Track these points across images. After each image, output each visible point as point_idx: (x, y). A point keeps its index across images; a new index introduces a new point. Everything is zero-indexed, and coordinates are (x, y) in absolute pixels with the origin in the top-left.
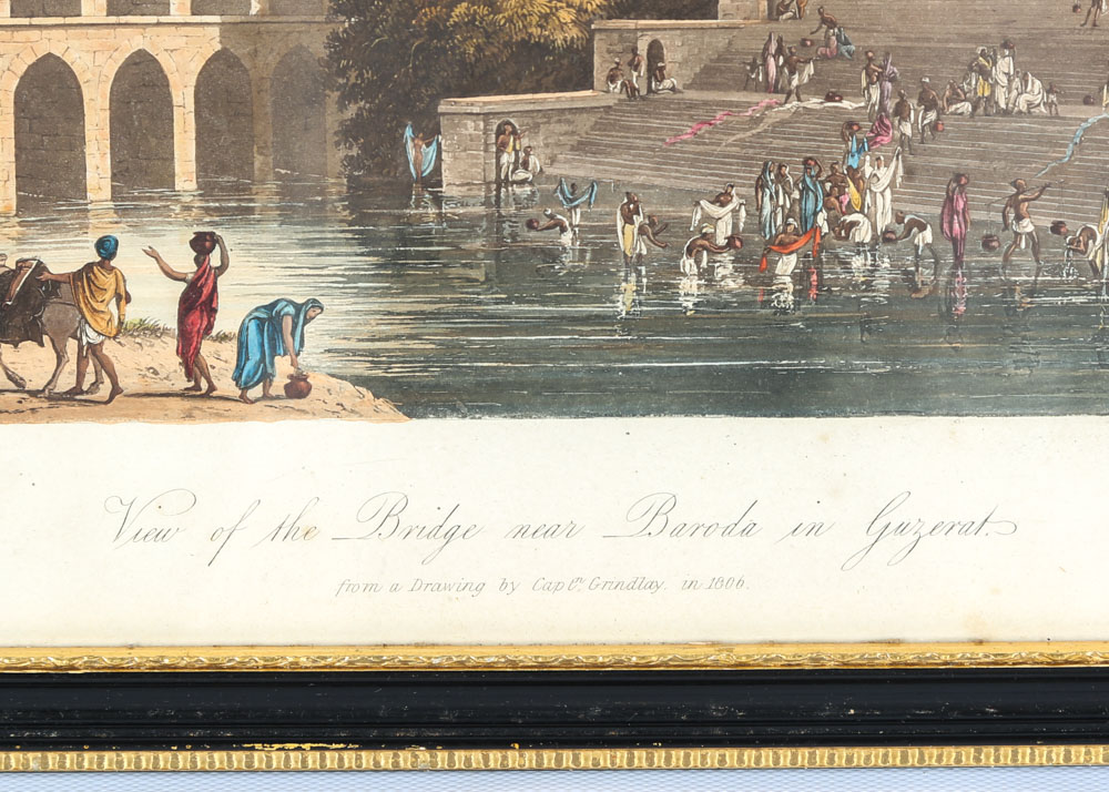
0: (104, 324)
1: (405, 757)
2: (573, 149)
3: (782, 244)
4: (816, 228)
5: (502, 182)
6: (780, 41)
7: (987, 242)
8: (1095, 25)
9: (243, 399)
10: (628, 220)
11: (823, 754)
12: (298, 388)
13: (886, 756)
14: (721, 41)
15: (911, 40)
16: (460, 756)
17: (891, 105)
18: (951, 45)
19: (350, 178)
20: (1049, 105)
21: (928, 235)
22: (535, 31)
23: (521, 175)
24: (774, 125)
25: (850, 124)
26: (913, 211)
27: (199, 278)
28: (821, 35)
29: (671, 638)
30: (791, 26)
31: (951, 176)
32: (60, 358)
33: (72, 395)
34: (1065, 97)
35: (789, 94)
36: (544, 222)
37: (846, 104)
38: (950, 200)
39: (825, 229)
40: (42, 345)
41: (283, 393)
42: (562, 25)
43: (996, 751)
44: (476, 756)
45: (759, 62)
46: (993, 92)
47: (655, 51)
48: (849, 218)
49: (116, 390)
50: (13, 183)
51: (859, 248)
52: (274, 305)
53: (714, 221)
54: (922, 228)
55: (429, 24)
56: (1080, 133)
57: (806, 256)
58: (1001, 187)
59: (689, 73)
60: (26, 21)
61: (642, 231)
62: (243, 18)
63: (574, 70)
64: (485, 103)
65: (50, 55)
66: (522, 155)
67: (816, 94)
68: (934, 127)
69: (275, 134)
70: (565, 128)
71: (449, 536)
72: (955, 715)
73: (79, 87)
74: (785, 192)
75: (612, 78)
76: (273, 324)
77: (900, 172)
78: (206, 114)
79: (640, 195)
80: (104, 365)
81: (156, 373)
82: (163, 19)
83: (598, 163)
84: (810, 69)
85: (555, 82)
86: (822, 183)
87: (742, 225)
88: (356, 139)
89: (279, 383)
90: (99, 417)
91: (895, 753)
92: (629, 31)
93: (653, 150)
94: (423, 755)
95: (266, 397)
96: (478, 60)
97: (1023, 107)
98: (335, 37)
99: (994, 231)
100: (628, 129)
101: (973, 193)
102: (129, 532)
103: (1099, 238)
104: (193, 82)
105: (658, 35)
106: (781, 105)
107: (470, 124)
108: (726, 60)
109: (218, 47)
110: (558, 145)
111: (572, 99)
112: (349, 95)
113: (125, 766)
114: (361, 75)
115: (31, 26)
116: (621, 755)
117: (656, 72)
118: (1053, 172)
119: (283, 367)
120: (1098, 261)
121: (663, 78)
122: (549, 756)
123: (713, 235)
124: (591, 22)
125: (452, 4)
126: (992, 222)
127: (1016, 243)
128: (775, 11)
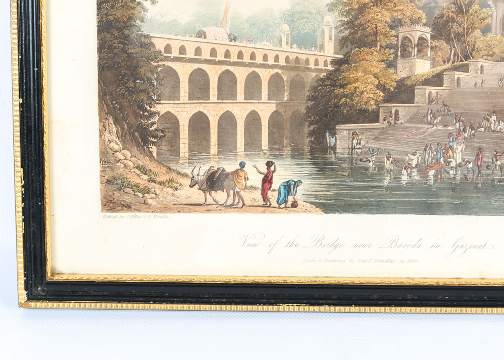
0: (241, 186)
1: (322, 308)
2: (373, 139)
3: (430, 167)
4: (440, 162)
5: (353, 148)
6: (431, 110)
7: (488, 167)
9: (279, 207)
10: (388, 159)
11: (439, 309)
12: (294, 205)
13: (456, 310)
14: (415, 110)
15: (467, 110)
16: (338, 308)
17: (462, 128)
18: (479, 112)
19: (311, 146)
21: (471, 165)
22: (364, 106)
23: (358, 146)
24: (429, 134)
25: (450, 134)
26: (467, 158)
27: (268, 174)
28: (443, 109)
29: (396, 277)
30: (435, 106)
31: (478, 149)
32: (228, 195)
33: (231, 206)
35: (434, 125)
36: (365, 160)
37: (449, 128)
38: (478, 155)
39: (443, 163)
40: (223, 191)
41: (290, 206)
42: (371, 105)
43: (487, 309)
44: (342, 308)
45: (426, 116)
46: (490, 125)
47: (397, 112)
48: (449, 160)
49: (244, 205)
50: (217, 146)
51: (452, 168)
52: (289, 181)
53: (412, 160)
54: (470, 163)
55: (334, 104)
57: (437, 170)
59: (406, 119)
60: (221, 101)
61: (392, 162)
62: (282, 102)
63: (373, 117)
64: (349, 126)
65: (228, 111)
66: (359, 141)
67: (441, 125)
68: (474, 135)
69: (290, 134)
70: (371, 133)
71: (336, 247)
72: (476, 299)
73: (236, 120)
74: (432, 152)
75: (384, 120)
76: (289, 187)
77: (464, 147)
78: (271, 128)
79: (391, 152)
80: (241, 198)
81: (255, 200)
82: (260, 101)
83: (380, 143)
84: (440, 118)
85: (369, 120)
86: (442, 150)
87: (419, 161)
88: (313, 136)
89: (289, 203)
90: (239, 212)
91: (459, 309)
92: (390, 107)
93: (395, 140)
94: (327, 307)
95: (285, 207)
96: (347, 114)
97: (499, 130)
98: (308, 107)
99: (489, 164)
100: (388, 134)
101: (484, 154)
102: (246, 244)
104: (268, 119)
105: (398, 108)
107: (345, 132)
108: (416, 115)
109: (275, 109)
110: (369, 138)
111: (373, 125)
112: (311, 123)
113: (244, 310)
114: (314, 118)
115: (223, 103)
116: (383, 309)
117: (397, 118)
119: (290, 199)
121: (399, 120)
122: (362, 309)
123: (412, 164)
124: (379, 104)
125: (341, 99)
126: (489, 162)
127: (496, 168)
128: (431, 102)
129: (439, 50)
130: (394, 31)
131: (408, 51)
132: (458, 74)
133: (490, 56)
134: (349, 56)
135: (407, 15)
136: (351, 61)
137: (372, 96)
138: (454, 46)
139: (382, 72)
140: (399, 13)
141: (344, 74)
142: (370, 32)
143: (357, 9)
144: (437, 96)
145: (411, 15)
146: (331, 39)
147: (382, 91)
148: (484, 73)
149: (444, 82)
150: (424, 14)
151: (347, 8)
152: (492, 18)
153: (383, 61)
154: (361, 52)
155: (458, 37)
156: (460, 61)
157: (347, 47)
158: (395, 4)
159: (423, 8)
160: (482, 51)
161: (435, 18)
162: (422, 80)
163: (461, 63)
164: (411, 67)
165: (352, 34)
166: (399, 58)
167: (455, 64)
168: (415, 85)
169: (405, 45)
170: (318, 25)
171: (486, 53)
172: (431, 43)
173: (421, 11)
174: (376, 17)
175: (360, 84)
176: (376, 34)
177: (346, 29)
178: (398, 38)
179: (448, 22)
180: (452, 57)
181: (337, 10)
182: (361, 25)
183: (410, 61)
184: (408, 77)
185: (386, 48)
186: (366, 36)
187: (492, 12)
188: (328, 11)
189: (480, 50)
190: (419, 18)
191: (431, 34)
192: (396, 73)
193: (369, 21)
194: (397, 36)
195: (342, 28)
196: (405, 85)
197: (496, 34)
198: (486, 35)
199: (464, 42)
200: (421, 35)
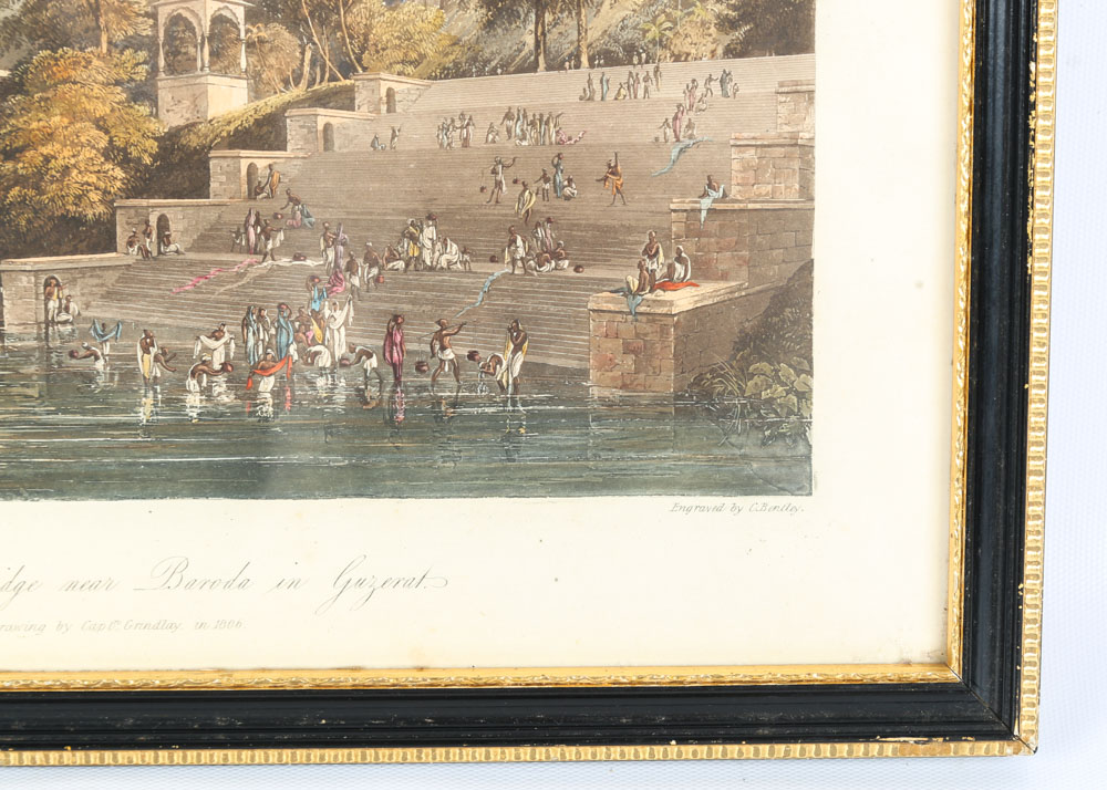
2: (103, 297)
3: (263, 368)
4: (288, 356)
5: (49, 323)
6: (257, 215)
7: (419, 367)
8: (497, 202)
10: (146, 350)
11: (301, 753)
13: (349, 755)
14: (213, 215)
15: (357, 213)
16: (27, 755)
17: (343, 263)
18: (389, 218)
20: (464, 263)
21: (374, 362)
22: (72, 208)
23: (64, 317)
24: (255, 279)
25: (313, 278)
26: (362, 343)
28: (288, 210)
29: (188, 667)
30: (266, 203)
31: (391, 317)
34: (476, 257)
35: (265, 255)
36: (82, 352)
37: (309, 262)
38: (390, 334)
39: (296, 357)
42: (92, 203)
43: (433, 751)
44: (39, 756)
45: (242, 231)
46: (421, 253)
47: (163, 223)
48: (314, 349)
51: (322, 371)
53: (211, 351)
54: (369, 356)
56: (488, 284)
57: (282, 378)
58: (429, 325)
59: (189, 240)
61: (156, 359)
63: (100, 237)
64: (35, 263)
66: (64, 302)
67: (286, 255)
68: (377, 279)
70: (96, 281)
71: (18, 589)
72: (402, 724)
74: (264, 329)
75: (131, 244)
77: (352, 314)
79: (154, 332)
83: (122, 308)
85: (87, 246)
86: (293, 322)
87: (232, 355)
91: (356, 753)
92: (142, 207)
93: (163, 297)
96: (28, 230)
97: (444, 264)
99: (424, 358)
100: (144, 282)
101: (408, 330)
103: (505, 363)
105: (165, 211)
106: (260, 263)
107: (24, 278)
108: (218, 230)
110: (91, 294)
111: (102, 260)
116: (149, 755)
117: (163, 239)
118: (468, 313)
120: (504, 381)
121: (169, 243)
122: (94, 756)
123: (211, 362)
124: (113, 201)
125: (8, 189)
126: (422, 352)
127: (441, 367)
128: (253, 192)
129: (271, 50)
130: (144, 2)
131: (186, 53)
132: (324, 116)
133: (411, 63)
134: (26, 71)
136: (31, 85)
137: (93, 179)
138: (310, 40)
139: (117, 114)
141: (13, 121)
142: (79, 6)
144: (271, 175)
147: (119, 164)
148: (398, 110)
149: (289, 137)
153: (118, 83)
154: (56, 60)
155: (320, 14)
156: (329, 81)
157: (18, 46)
160: (388, 51)
162: (229, 132)
163: (332, 84)
164: (195, 99)
165: (31, 12)
166: (163, 75)
167: (316, 87)
168: (211, 148)
169: (175, 38)
171: (399, 55)
172: (247, 31)
175: (58, 146)
176: (96, 10)
178: (156, 19)
180: (307, 69)
183: (192, 81)
184: (190, 127)
185: (127, 47)
186: (70, 17)
191: (245, 7)
192: (157, 116)
194: (154, 16)
196: (182, 148)
197: (425, 5)
198: (396, 7)
199: (338, 26)
200: (219, 9)
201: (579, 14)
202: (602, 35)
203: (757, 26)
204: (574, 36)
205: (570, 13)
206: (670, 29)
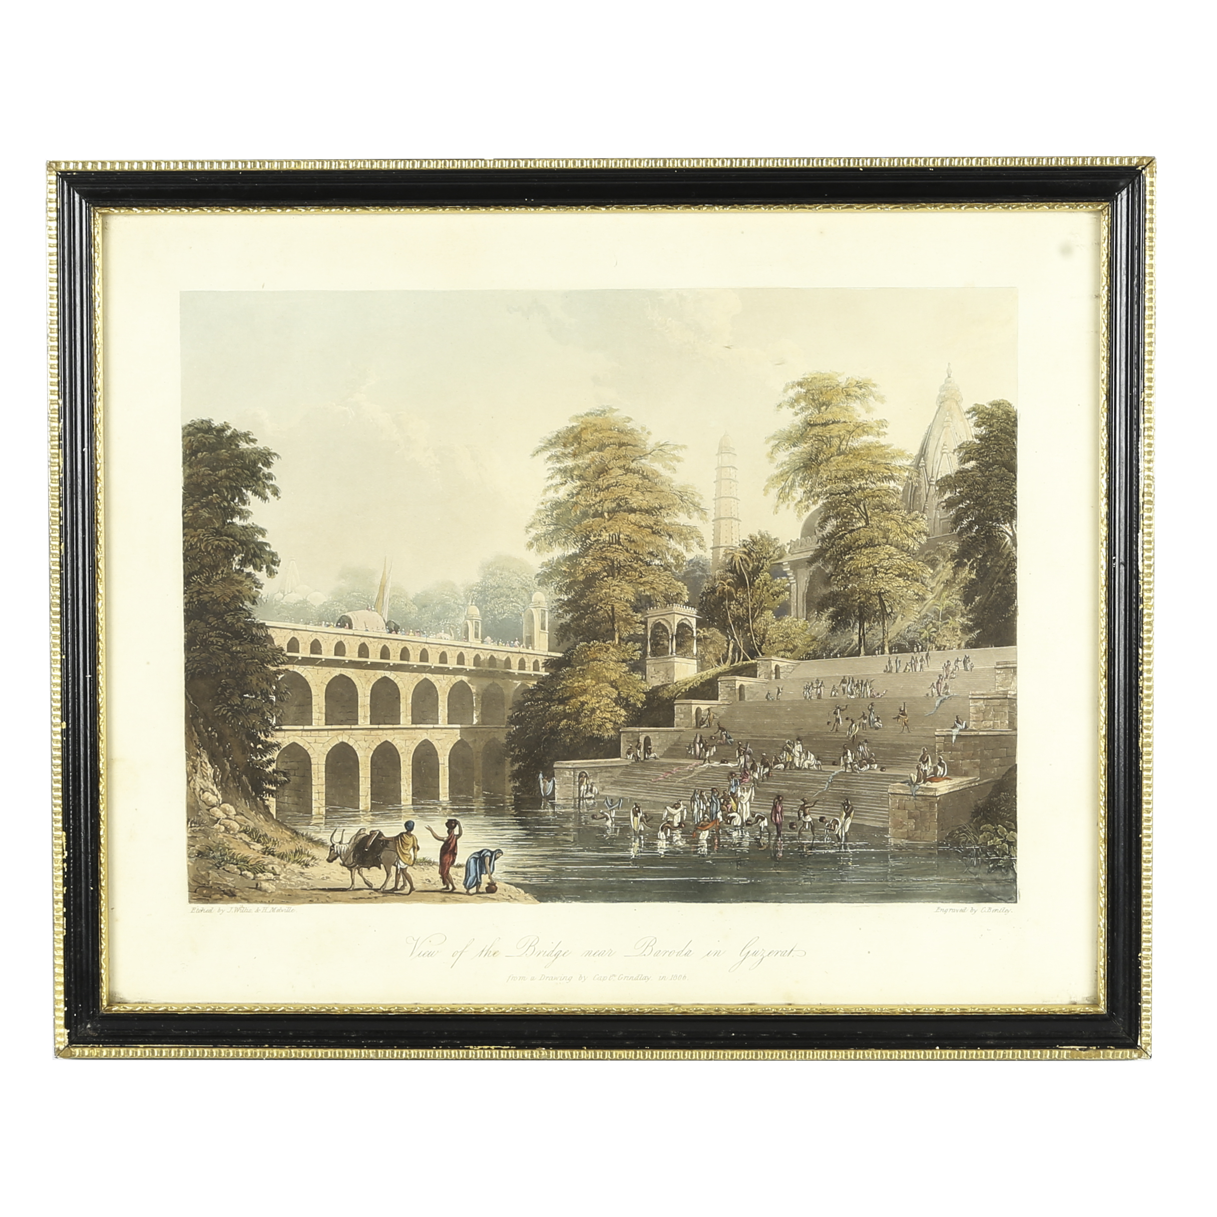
0: (407, 859)
1: (536, 1053)
2: (612, 784)
3: (702, 826)
4: (717, 819)
5: (581, 798)
6: (701, 737)
7: (791, 825)
8: (837, 730)
9: (468, 893)
10: (636, 815)
12: (491, 888)
14: (676, 737)
15: (757, 737)
16: (560, 1052)
17: (749, 765)
18: (775, 739)
19: (515, 796)
20: (817, 765)
21: (765, 823)
22: (595, 732)
23: (589, 795)
24: (699, 774)
25: (731, 773)
26: (759, 811)
27: (449, 840)
28: (719, 734)
30: (706, 730)
31: (775, 796)
32: (388, 875)
33: (393, 891)
34: (824, 762)
35: (705, 760)
36: (599, 816)
37: (729, 765)
38: (775, 807)
39: (721, 820)
40: (380, 868)
41: (485, 891)
42: (607, 729)
43: (797, 1052)
44: (567, 1053)
45: (692, 746)
46: (793, 760)
47: (647, 741)
48: (731, 815)
49: (412, 889)
50: (369, 796)
51: (735, 828)
52: (482, 851)
53: (673, 816)
54: (763, 819)
55: (550, 729)
56: (831, 778)
57: (713, 831)
58: (799, 802)
59: (662, 751)
60: (376, 726)
61: (641, 820)
62: (470, 726)
63: (611, 749)
64: (574, 764)
65: (386, 741)
66: (590, 786)
67: (716, 760)
68: (768, 774)
69: (483, 777)
70: (609, 774)
71: (557, 956)
73: (399, 755)
74: (703, 803)
75: (629, 753)
76: (482, 860)
77: (753, 794)
78: (453, 767)
79: (641, 804)
80: (407, 878)
81: (430, 881)
82: (436, 726)
83: (623, 790)
84: (714, 749)
85: (604, 755)
86: (720, 799)
87: (685, 818)
88: (518, 779)
89: (484, 886)
90: (404, 901)
92: (636, 732)
93: (645, 784)
94: (544, 1052)
95: (477, 892)
96: (571, 745)
97: (806, 766)
98: (509, 734)
99: (794, 821)
100: (636, 775)
101: (785, 804)
102: (417, 952)
103: (840, 824)
104: (448, 754)
105: (648, 734)
106: (702, 765)
107: (568, 773)
108: (678, 745)
109: (459, 738)
110: (606, 782)
111: (612, 762)
112: (515, 759)
113: (413, 1057)
114: (520, 751)
115: (379, 729)
117: (647, 750)
118: (820, 795)
119: (485, 879)
120: (840, 834)
121: (650, 753)
123: (673, 822)
124: (619, 728)
125: (561, 720)
126: (794, 817)
127: (804, 826)
128: (700, 723)
129: (711, 643)
130: (640, 615)
132: (740, 681)
133: (789, 651)
134: (572, 654)
135: (660, 590)
136: (575, 662)
137: (608, 715)
138: (733, 637)
139: (623, 679)
140: (648, 587)
141: (564, 682)
142: (603, 617)
143: (583, 582)
144: (709, 714)
145: (666, 590)
146: (543, 628)
147: (623, 707)
148: (781, 677)
149: (720, 693)
150: (685, 587)
151: (568, 581)
152: (790, 592)
153: (624, 661)
154: (589, 647)
155: (738, 623)
156: (743, 660)
157: (568, 640)
158: (641, 573)
159: (684, 579)
160: (776, 644)
161: (703, 593)
162: (686, 690)
163: (744, 663)
164: (667, 670)
165: (576, 620)
166: (650, 657)
167: (735, 664)
168: (675, 699)
169: (657, 636)
170: (524, 607)
171: (783, 646)
172: (697, 632)
173: (680, 584)
174: (611, 593)
175: (589, 697)
176: (612, 619)
177: (566, 612)
178: (646, 625)
179: (722, 599)
180: (730, 654)
181: (552, 583)
182: (589, 606)
183: (666, 660)
184: (664, 686)
185: (630, 641)
186: (598, 624)
187: (791, 584)
188: (539, 585)
189: (774, 643)
190: (677, 594)
191: (696, 618)
192: (645, 680)
193: (601, 600)
194: (645, 623)
195: (560, 611)
196: (659, 698)
197: (797, 618)
198: (781, 619)
199: (749, 630)
200: (682, 620)
201: (883, 623)
202: (897, 636)
203: (984, 630)
204: (881, 636)
205: (879, 623)
206: (935, 632)
